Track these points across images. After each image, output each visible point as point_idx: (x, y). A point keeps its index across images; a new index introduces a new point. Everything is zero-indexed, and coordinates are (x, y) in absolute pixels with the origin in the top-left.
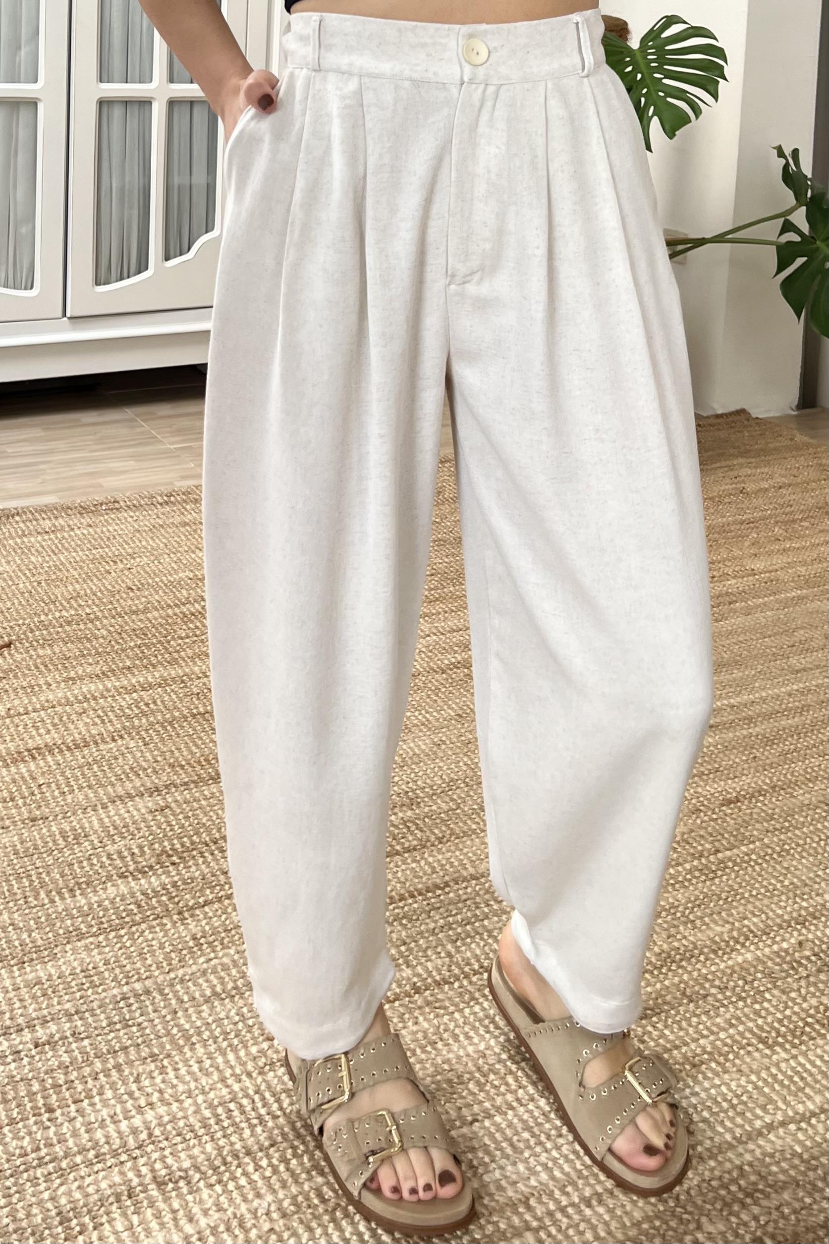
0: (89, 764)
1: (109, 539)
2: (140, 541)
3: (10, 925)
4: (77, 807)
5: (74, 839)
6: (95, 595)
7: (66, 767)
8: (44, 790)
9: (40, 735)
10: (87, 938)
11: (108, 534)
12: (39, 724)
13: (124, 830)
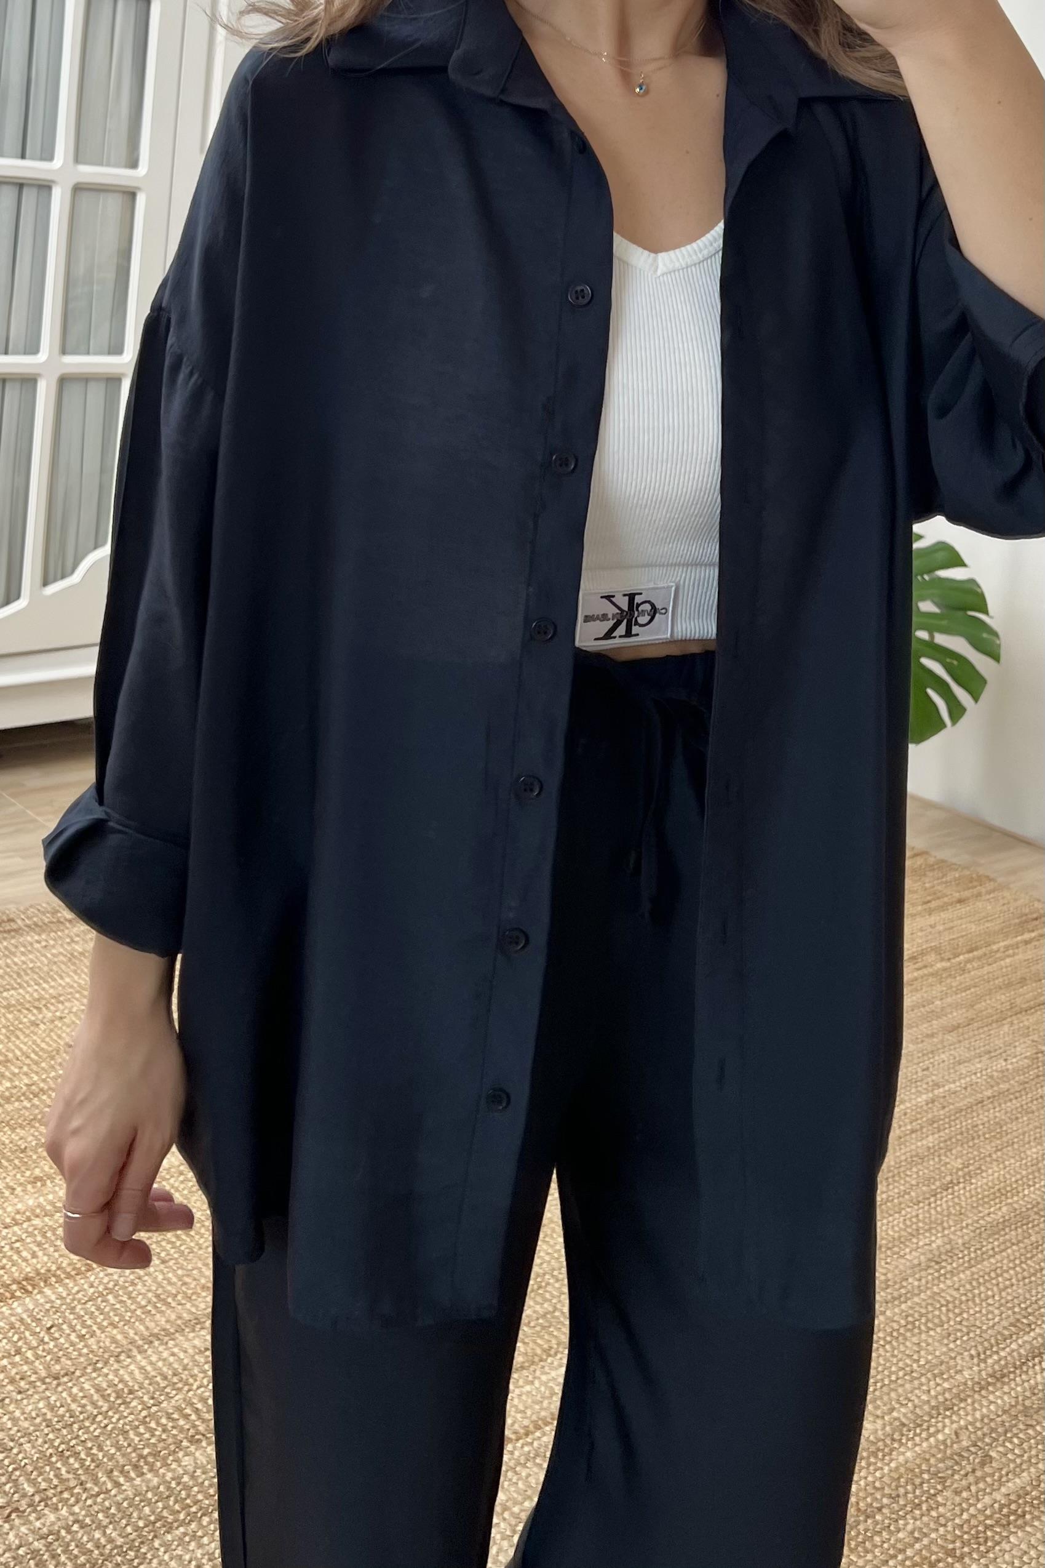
0: (101, 1294)
1: (19, 975)
2: (62, 978)
3: (76, 1521)
4: (106, 1356)
5: (117, 1397)
6: (28, 1057)
7: (74, 1300)
8: (57, 1335)
9: (25, 1260)
10: (177, 1528)
11: (16, 968)
12: (17, 1245)
13: (175, 1380)
